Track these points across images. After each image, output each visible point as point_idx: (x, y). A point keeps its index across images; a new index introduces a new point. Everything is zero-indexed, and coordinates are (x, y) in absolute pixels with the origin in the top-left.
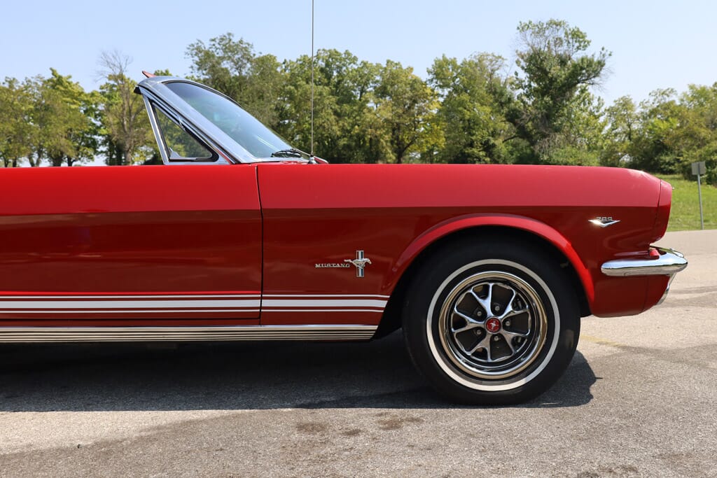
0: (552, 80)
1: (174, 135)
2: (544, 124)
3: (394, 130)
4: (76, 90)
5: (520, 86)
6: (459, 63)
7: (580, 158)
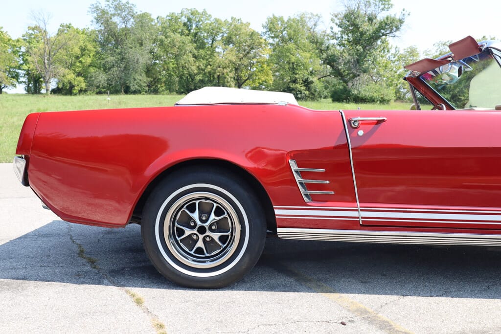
0: (362, 34)
1: (77, 70)
2: (355, 67)
3: (236, 69)
4: (7, 37)
5: (334, 37)
6: (286, 20)
7: (382, 93)
